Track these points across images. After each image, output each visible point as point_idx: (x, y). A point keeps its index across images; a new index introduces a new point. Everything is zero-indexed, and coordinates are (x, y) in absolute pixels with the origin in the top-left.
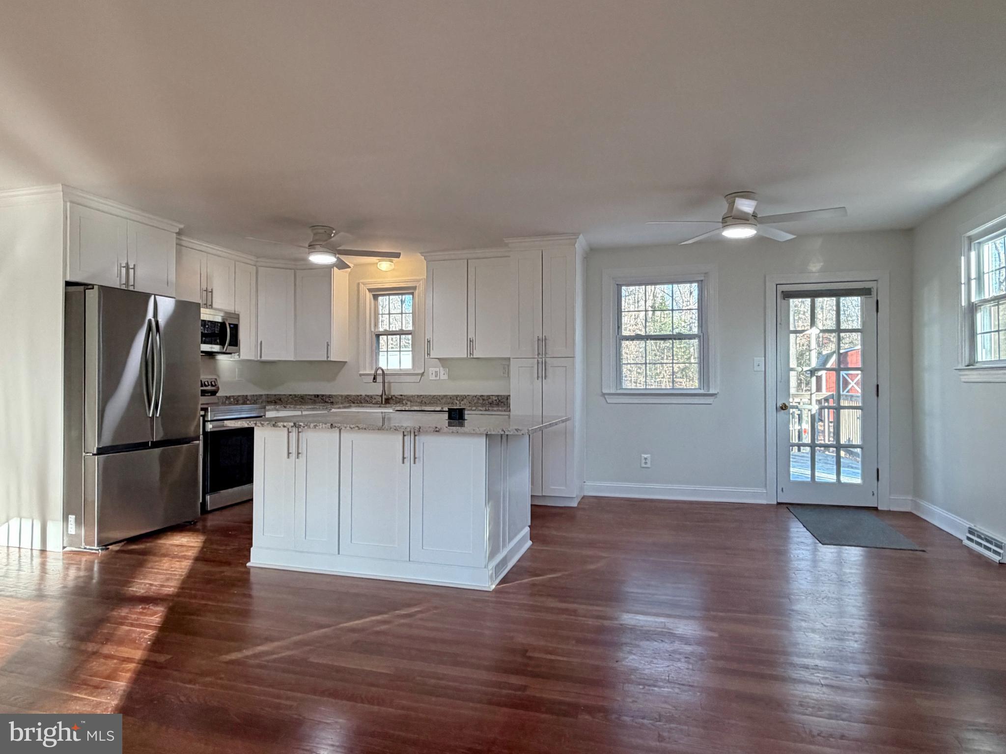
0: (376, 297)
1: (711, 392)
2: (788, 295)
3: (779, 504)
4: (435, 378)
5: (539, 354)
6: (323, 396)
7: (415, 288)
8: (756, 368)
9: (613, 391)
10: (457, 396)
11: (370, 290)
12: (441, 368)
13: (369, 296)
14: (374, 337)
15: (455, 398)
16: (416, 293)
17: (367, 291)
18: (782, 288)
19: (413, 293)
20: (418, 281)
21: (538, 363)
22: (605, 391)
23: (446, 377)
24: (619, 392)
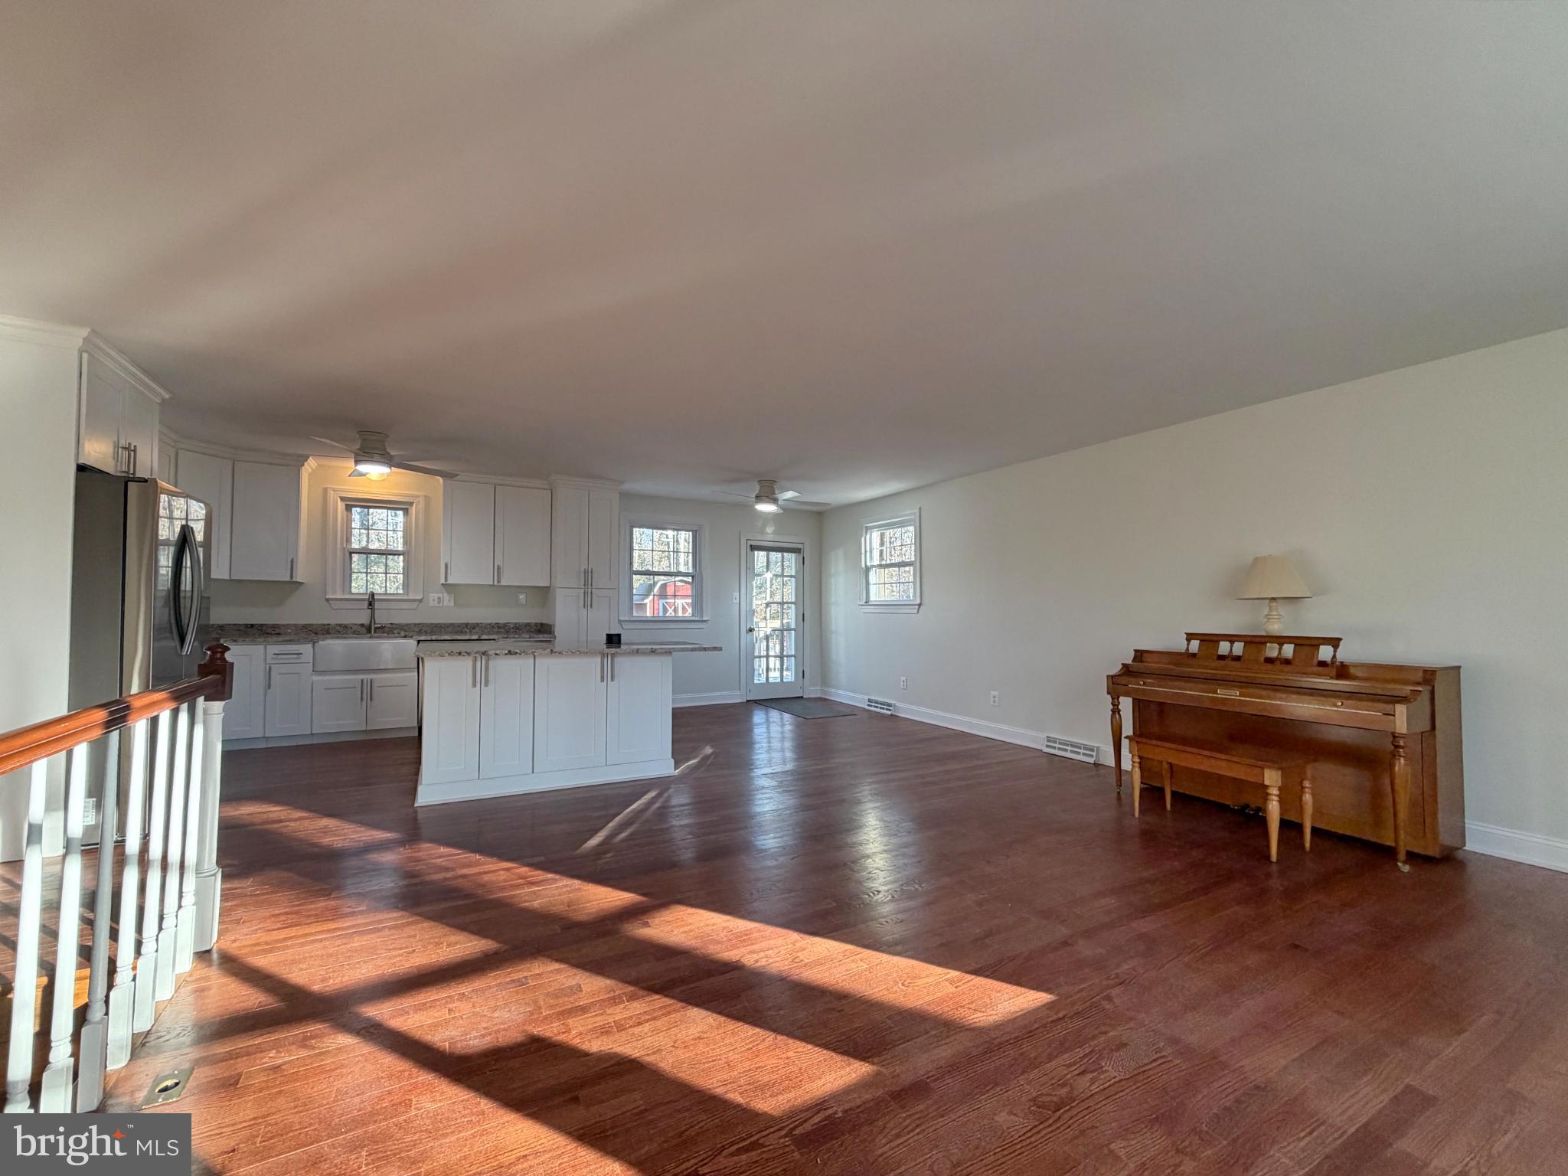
0: (349, 508)
1: (705, 619)
2: (753, 548)
3: (748, 701)
4: (437, 605)
5: (585, 585)
6: (262, 625)
7: (411, 504)
8: (735, 601)
9: (627, 619)
10: (467, 625)
11: (343, 499)
12: (445, 595)
13: (341, 506)
14: (347, 554)
15: (464, 626)
16: (413, 510)
17: (339, 499)
18: (750, 543)
19: (407, 509)
20: (417, 496)
21: (585, 593)
22: (622, 618)
23: (452, 604)
24: (632, 619)
